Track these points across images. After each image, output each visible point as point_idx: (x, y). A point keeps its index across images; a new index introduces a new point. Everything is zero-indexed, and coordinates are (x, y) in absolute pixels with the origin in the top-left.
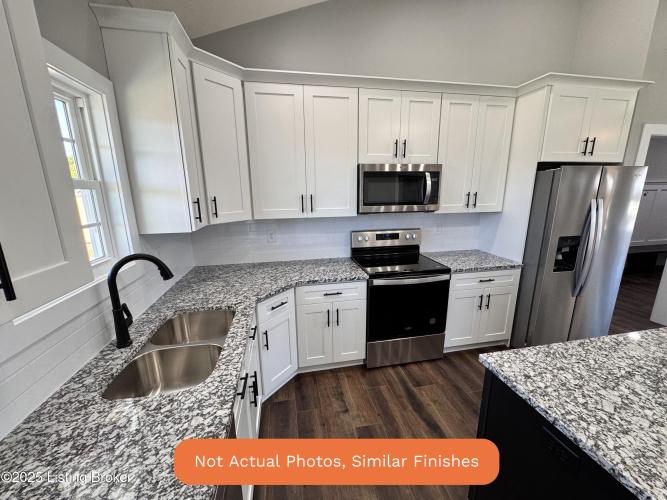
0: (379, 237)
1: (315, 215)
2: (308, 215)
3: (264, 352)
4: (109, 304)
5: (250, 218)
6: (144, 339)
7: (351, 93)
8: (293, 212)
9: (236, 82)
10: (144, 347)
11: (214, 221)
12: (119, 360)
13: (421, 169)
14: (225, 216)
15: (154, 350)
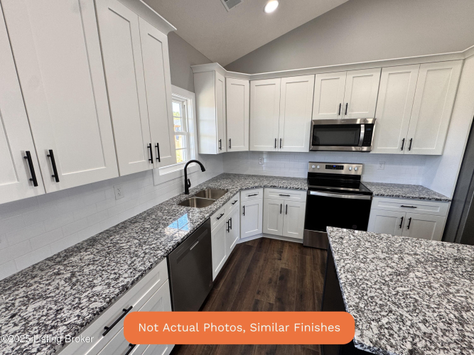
0: (328, 167)
1: (282, 150)
2: (278, 150)
3: (242, 216)
4: (184, 178)
5: (248, 150)
6: (193, 193)
7: (310, 78)
8: (270, 148)
9: (247, 82)
10: (193, 196)
11: (229, 150)
12: (184, 197)
13: (358, 122)
14: (234, 148)
15: (195, 198)
